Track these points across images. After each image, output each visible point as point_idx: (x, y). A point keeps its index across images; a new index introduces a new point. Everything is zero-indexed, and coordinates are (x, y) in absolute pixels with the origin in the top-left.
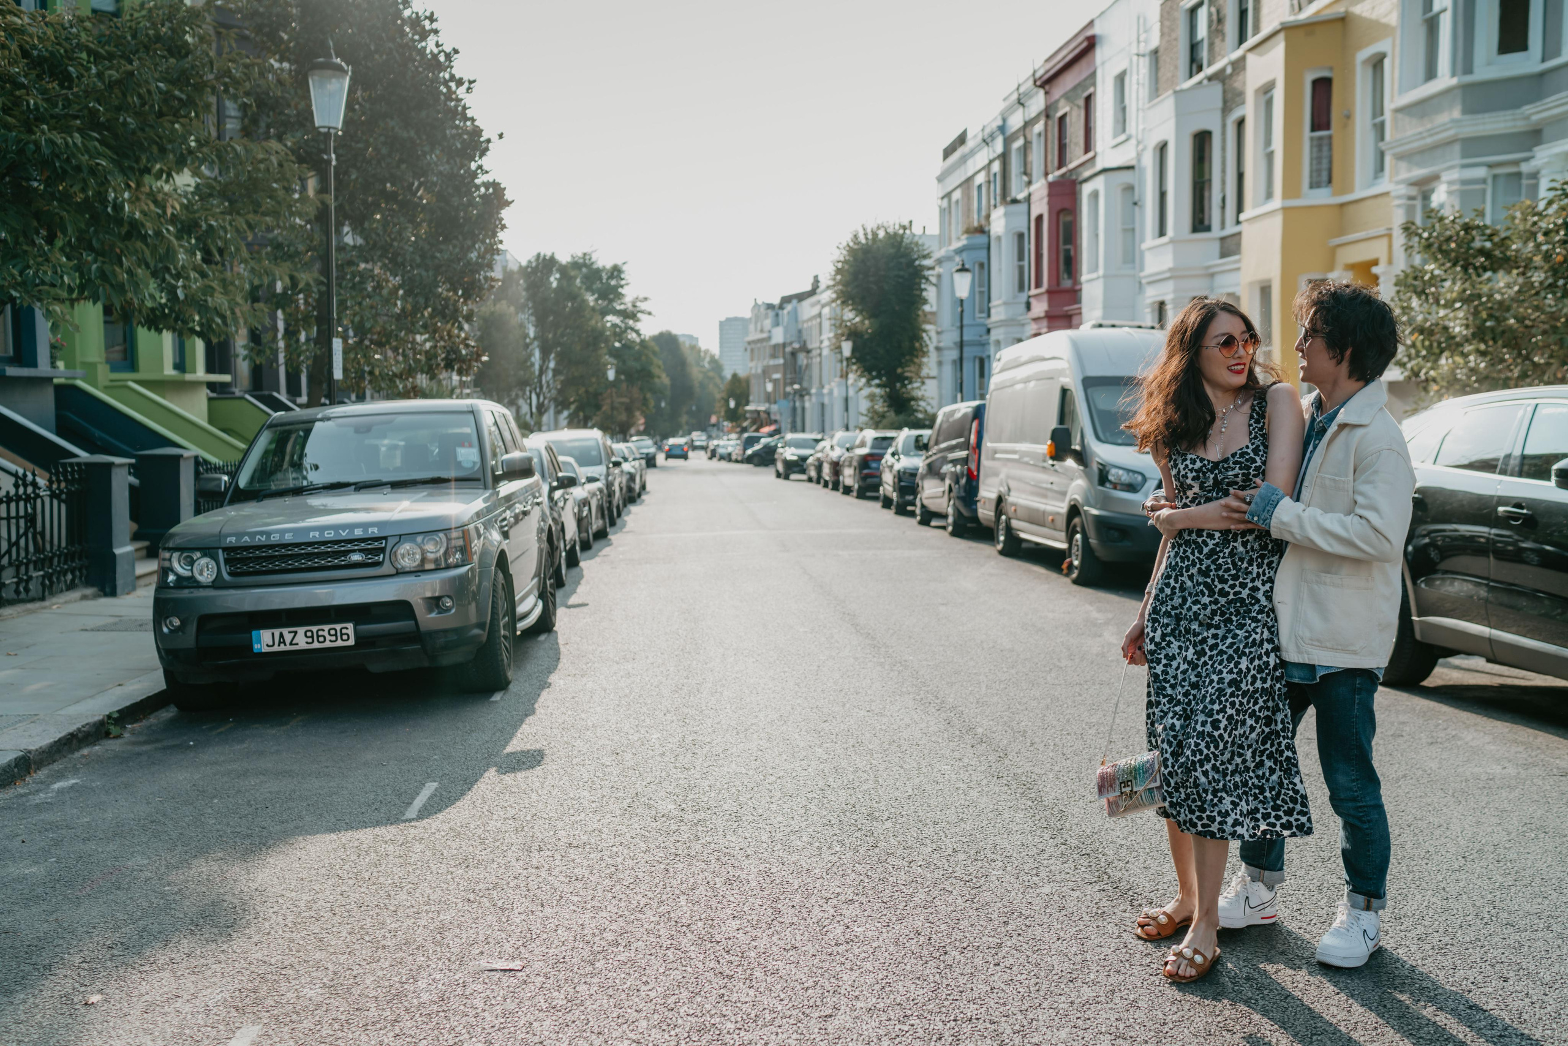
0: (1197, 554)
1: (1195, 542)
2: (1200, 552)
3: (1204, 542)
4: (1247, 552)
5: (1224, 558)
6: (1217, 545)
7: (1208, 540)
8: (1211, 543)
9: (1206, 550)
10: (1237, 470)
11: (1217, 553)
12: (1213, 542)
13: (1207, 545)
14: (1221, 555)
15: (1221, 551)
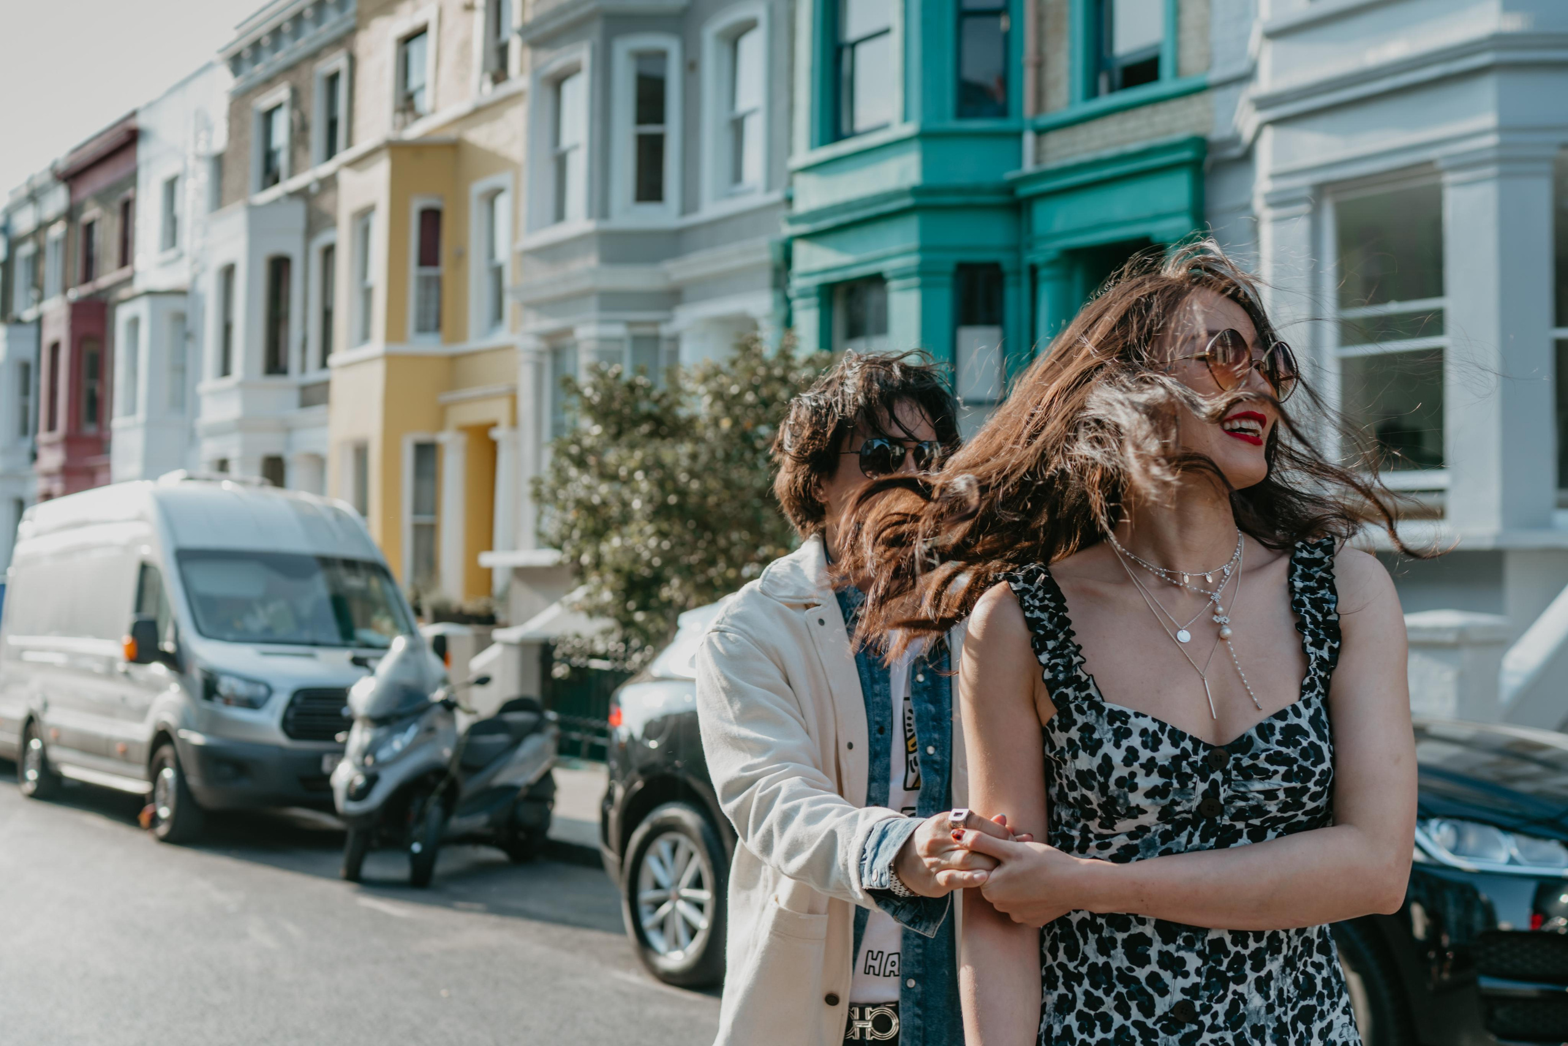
0: (1136, 1014)
1: (1126, 978)
2: (1147, 1009)
3: (1153, 979)
4: (1270, 1009)
5: (1214, 1029)
6: (1193, 991)
7: (1166, 976)
8: (1177, 986)
9: (1162, 1006)
10: (1276, 782)
11: (1194, 1018)
12: (1182, 982)
13: (1164, 991)
14: (1207, 1020)
15: (1206, 1009)
